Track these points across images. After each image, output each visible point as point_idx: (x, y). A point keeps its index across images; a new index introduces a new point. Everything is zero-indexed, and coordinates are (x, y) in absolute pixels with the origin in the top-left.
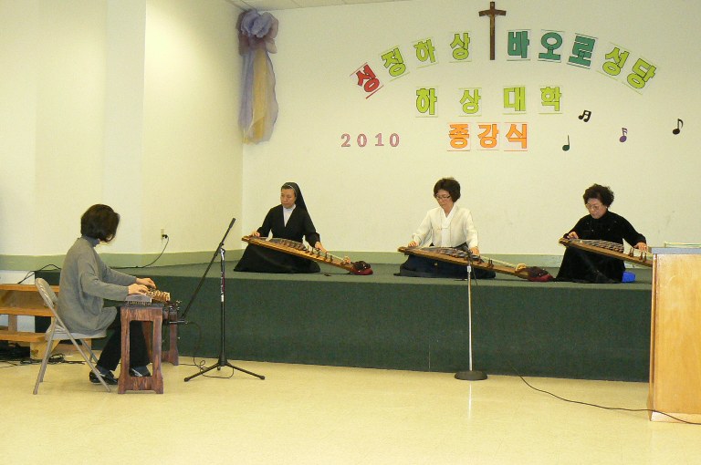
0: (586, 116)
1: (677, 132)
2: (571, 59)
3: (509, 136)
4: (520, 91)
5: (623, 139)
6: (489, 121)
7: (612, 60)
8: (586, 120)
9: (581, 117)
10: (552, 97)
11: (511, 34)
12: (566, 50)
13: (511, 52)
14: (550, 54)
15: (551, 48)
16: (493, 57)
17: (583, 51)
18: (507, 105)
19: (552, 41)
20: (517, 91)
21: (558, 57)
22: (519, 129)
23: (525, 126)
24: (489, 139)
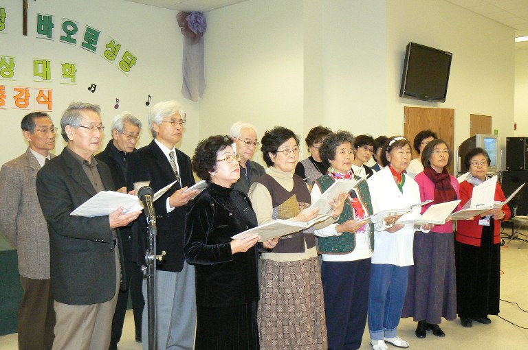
0: (92, 88)
1: (147, 104)
2: (83, 44)
3: (37, 99)
4: (46, 64)
5: (117, 107)
6: (22, 85)
7: (110, 49)
8: (93, 91)
9: (89, 89)
10: (70, 71)
11: (39, 16)
12: (79, 37)
13: (39, 31)
14: (68, 38)
15: (69, 33)
16: (25, 33)
17: (91, 39)
18: (36, 74)
19: (70, 28)
20: (44, 63)
21: (74, 41)
22: (46, 94)
23: (50, 92)
24: (22, 100)
